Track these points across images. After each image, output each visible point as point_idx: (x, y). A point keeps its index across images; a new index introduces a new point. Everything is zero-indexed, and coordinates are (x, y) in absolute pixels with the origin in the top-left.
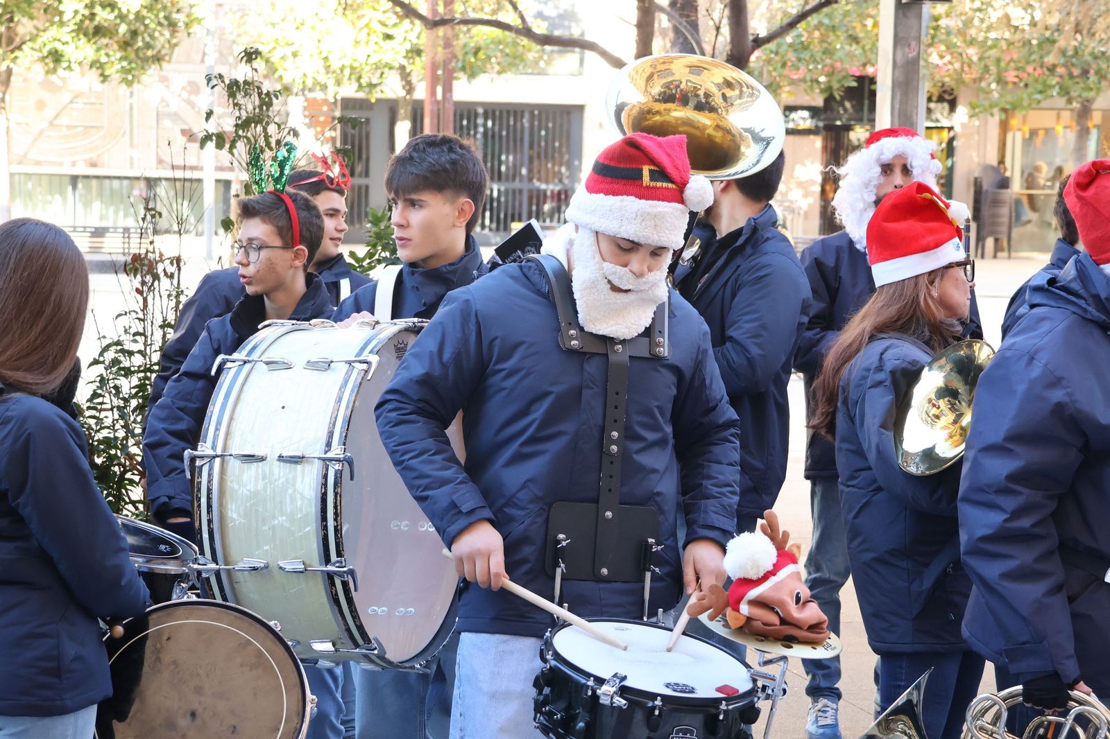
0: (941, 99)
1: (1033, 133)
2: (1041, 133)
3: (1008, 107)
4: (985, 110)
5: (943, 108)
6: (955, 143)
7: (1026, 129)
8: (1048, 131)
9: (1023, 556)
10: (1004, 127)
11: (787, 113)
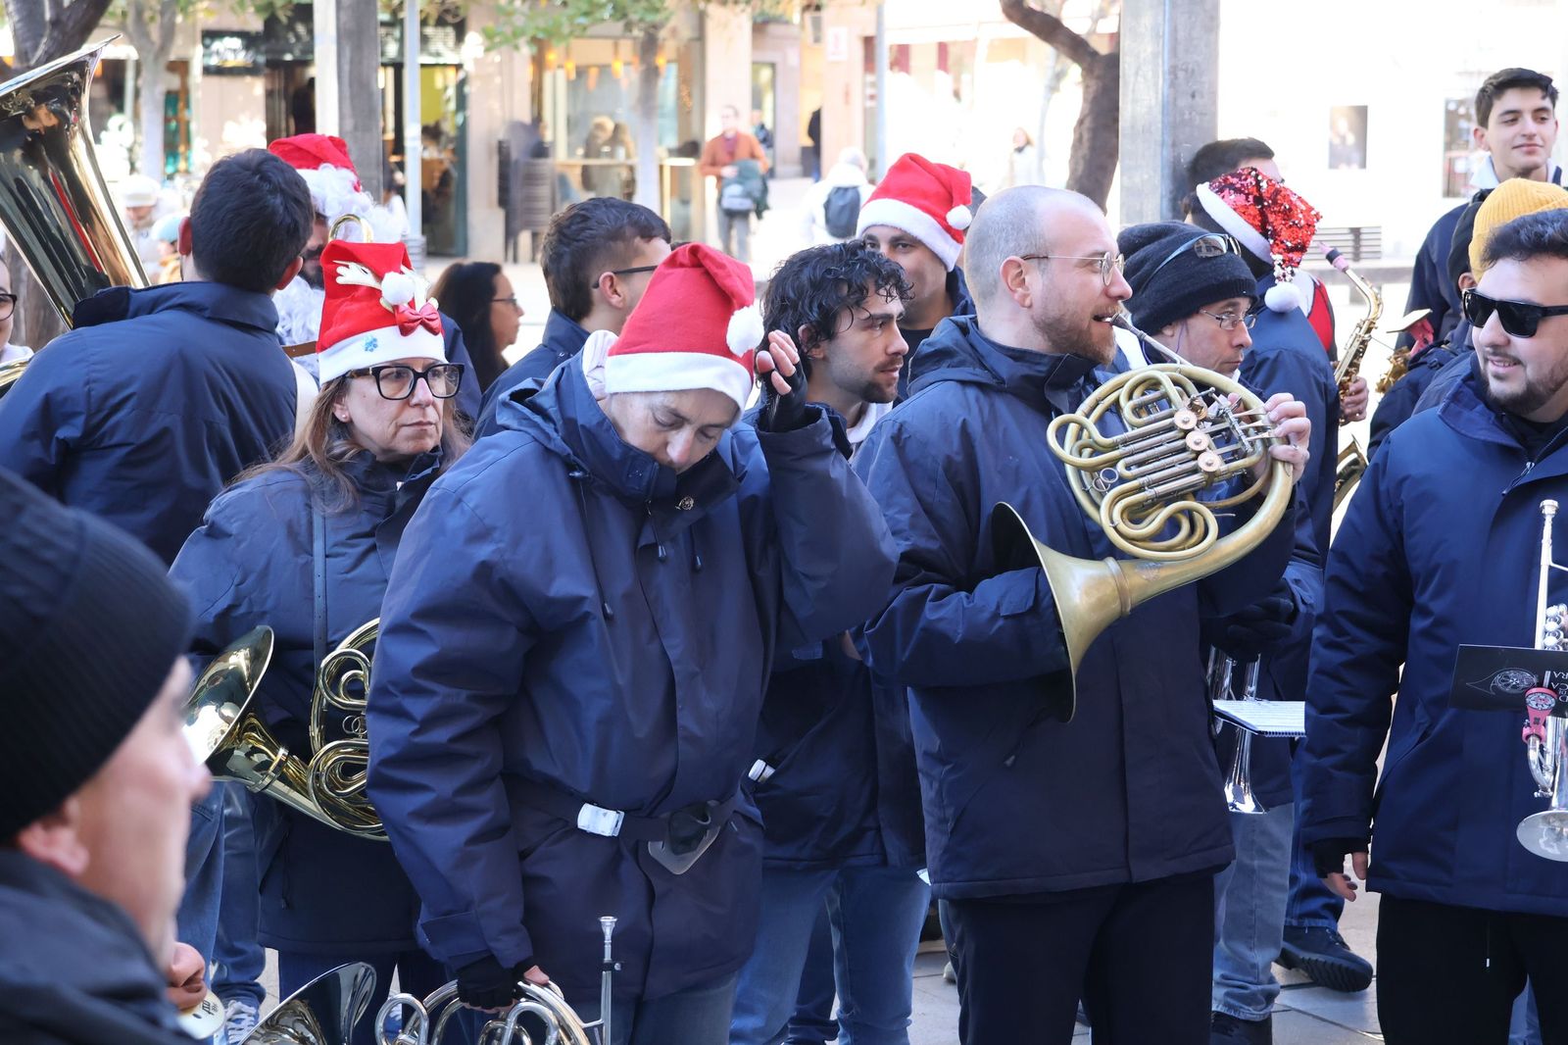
0: (441, 22)
1: (581, 72)
2: (594, 72)
3: (541, 35)
4: (506, 41)
5: (446, 35)
6: (467, 89)
7: (571, 66)
8: (604, 69)
9: (443, 785)
10: (539, 63)
11: (208, 41)
